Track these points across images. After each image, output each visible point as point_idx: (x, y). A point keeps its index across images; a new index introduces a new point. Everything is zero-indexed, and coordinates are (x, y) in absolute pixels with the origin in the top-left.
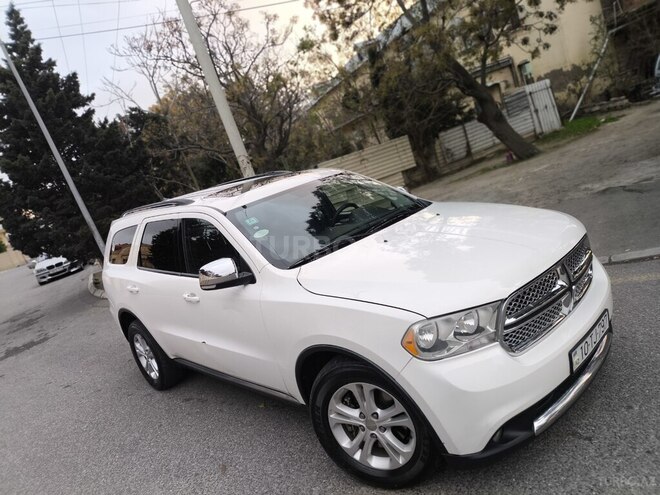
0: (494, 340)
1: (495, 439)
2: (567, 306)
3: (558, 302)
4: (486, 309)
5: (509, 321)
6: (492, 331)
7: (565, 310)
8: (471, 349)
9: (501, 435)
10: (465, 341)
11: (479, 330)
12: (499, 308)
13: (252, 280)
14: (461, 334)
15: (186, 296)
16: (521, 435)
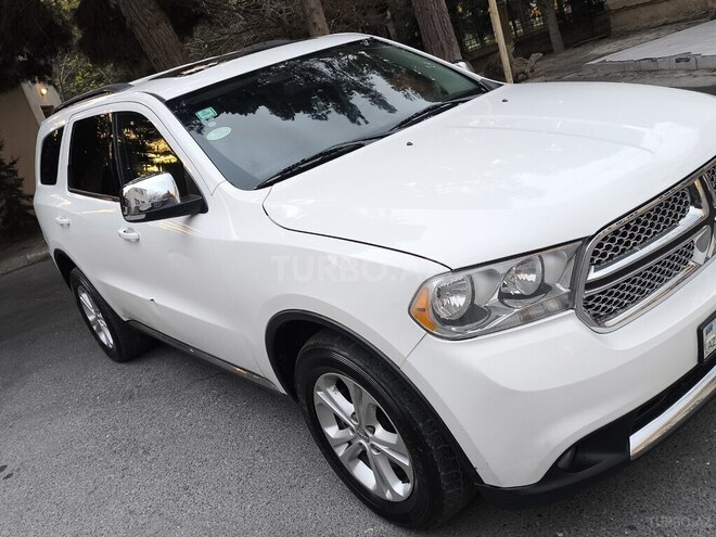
0: (566, 307)
1: (560, 465)
2: (702, 250)
3: (687, 241)
4: (555, 254)
5: (593, 275)
6: (565, 290)
7: (699, 256)
8: (527, 319)
9: (574, 457)
10: (518, 307)
11: (543, 289)
12: (578, 252)
13: (202, 207)
14: (509, 296)
15: (121, 232)
16: (607, 459)
